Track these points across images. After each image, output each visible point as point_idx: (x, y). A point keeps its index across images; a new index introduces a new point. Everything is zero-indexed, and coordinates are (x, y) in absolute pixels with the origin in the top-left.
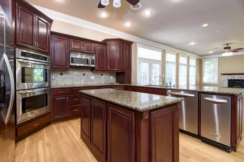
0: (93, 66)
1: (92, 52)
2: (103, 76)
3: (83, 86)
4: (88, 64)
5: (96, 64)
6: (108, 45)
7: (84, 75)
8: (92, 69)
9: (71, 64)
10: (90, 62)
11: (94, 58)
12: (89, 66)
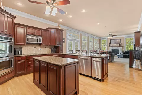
0: (40, 43)
1: (40, 35)
2: (47, 49)
3: (35, 54)
4: (37, 42)
5: (42, 42)
6: (50, 31)
7: (35, 48)
8: (40, 45)
9: (27, 42)
10: (39, 41)
11: (41, 38)
12: (38, 43)
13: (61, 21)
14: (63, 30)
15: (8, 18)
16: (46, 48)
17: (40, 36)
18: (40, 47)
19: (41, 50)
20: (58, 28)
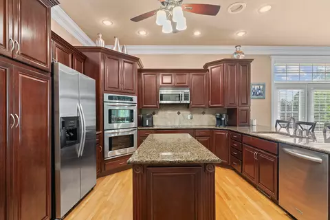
0: (186, 102)
1: (186, 85)
2: (206, 116)
4: (179, 100)
5: (191, 100)
6: (210, 71)
7: (179, 113)
8: (187, 106)
9: (161, 102)
10: (183, 98)
11: (187, 91)
12: (182, 102)
13: (241, 34)
14: (252, 60)
15: (125, 64)
16: (204, 113)
17: (187, 87)
18: (189, 112)
19: (191, 118)
20: (235, 57)
